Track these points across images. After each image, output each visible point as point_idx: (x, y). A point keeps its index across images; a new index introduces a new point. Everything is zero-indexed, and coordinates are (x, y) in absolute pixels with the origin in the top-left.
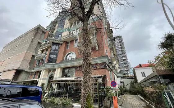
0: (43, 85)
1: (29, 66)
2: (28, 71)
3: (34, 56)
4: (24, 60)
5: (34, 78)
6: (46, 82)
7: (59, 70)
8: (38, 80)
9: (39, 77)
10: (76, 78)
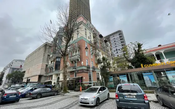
0: (54, 83)
1: (45, 72)
2: (45, 75)
3: (47, 65)
4: (42, 69)
5: (49, 80)
6: (56, 82)
7: (62, 74)
8: (51, 80)
9: (52, 79)
10: (69, 79)
